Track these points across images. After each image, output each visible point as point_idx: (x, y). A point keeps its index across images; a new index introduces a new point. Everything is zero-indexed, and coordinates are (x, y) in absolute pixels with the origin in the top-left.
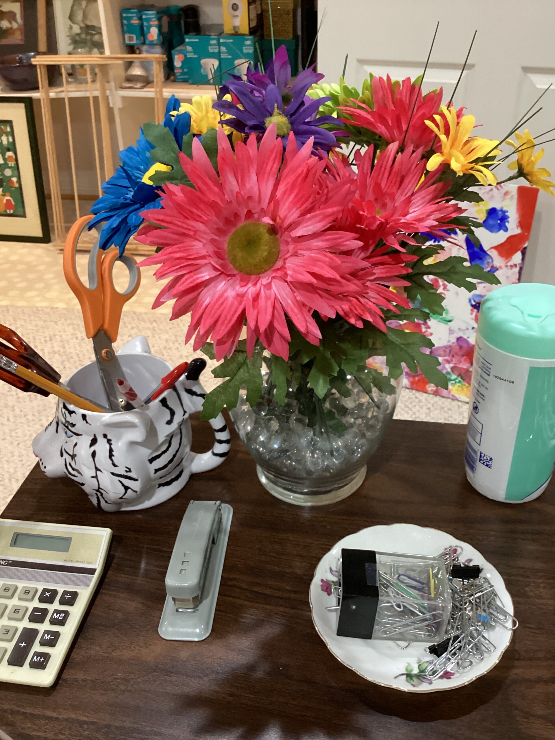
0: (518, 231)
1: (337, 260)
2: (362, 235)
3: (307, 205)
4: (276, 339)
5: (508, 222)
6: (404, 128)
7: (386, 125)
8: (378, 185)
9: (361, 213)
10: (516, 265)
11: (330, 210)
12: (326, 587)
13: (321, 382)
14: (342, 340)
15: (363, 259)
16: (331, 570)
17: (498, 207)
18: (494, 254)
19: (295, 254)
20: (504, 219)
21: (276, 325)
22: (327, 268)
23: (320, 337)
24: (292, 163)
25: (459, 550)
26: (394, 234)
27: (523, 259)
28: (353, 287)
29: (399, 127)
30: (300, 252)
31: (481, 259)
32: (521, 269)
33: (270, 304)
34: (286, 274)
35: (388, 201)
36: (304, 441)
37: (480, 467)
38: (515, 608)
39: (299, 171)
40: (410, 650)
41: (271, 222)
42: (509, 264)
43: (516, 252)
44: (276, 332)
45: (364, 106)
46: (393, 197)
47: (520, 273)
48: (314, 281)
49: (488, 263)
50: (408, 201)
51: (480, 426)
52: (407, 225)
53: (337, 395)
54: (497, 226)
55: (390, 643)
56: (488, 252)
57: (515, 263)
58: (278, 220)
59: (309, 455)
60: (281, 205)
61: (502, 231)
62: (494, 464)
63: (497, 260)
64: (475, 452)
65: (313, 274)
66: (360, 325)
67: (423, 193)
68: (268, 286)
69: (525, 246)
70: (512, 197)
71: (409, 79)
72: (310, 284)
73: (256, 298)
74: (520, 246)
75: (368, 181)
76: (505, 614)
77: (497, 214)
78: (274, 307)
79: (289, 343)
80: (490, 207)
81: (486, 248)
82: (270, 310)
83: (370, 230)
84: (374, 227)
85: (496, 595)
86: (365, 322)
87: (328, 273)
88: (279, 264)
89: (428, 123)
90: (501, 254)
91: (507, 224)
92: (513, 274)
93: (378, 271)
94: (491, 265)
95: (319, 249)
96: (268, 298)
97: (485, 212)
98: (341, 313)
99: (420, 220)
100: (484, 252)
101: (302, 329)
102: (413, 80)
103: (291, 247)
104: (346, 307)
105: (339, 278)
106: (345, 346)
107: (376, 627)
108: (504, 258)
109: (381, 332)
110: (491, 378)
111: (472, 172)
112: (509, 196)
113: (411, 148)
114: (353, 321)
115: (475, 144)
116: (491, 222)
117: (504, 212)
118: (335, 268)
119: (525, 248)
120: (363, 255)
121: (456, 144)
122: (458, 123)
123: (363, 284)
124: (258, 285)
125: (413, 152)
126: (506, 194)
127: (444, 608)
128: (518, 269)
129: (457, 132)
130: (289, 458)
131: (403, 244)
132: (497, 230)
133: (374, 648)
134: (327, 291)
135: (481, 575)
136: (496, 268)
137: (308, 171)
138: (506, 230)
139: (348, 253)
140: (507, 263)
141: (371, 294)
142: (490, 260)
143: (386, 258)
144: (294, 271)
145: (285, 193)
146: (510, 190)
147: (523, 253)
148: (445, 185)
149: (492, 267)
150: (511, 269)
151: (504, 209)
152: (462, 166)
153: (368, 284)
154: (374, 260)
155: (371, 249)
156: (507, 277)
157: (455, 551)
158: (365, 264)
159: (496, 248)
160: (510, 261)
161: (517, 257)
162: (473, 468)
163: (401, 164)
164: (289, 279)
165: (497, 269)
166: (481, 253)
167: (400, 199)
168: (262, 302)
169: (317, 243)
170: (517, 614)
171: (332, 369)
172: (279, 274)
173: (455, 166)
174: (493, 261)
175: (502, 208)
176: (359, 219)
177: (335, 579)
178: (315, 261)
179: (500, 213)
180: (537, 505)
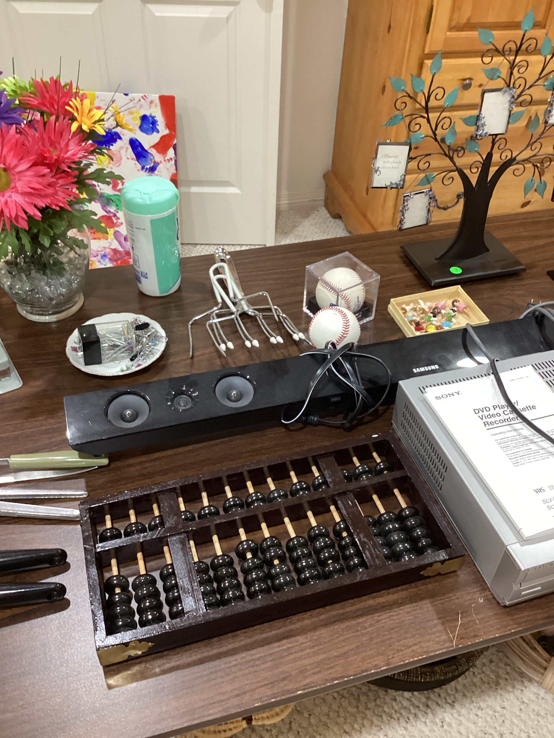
0: (167, 132)
1: (40, 180)
2: (48, 166)
3: (21, 156)
4: (20, 220)
5: (158, 125)
6: (56, 107)
7: (47, 107)
8: (50, 139)
9: (45, 155)
10: (171, 159)
11: (32, 158)
12: (75, 349)
13: (46, 239)
14: (51, 218)
15: (52, 177)
16: (75, 342)
17: (148, 114)
18: (153, 151)
19: (19, 180)
20: (154, 123)
21: (19, 213)
22: (37, 184)
23: (41, 216)
24: (7, 138)
25: (138, 319)
26: (64, 162)
27: (175, 154)
28: (50, 191)
29: (53, 106)
30: (22, 178)
31: (145, 157)
32: (176, 161)
33: (13, 204)
34: (18, 190)
35: (57, 145)
36: (43, 283)
37: (143, 279)
38: (166, 333)
39: (12, 141)
40: (121, 363)
41: (4, 166)
42: (166, 158)
43: (169, 148)
44: (20, 217)
45: (32, 95)
46: (59, 143)
47: (176, 165)
48: (32, 191)
49: (151, 160)
50: (67, 145)
51: (137, 257)
52: (68, 158)
53: (56, 255)
54: (151, 129)
55: (112, 363)
56: (149, 151)
57: (171, 157)
58: (7, 164)
59: (48, 289)
60: (7, 158)
61: (155, 133)
62: (148, 276)
63: (157, 157)
64: (139, 272)
65: (31, 188)
66: (58, 209)
67: (74, 140)
68: (10, 196)
69: (175, 142)
70: (156, 104)
71: (53, 77)
72: (31, 193)
73: (6, 203)
74: (171, 143)
75: (45, 136)
76: (162, 337)
77: (148, 120)
78: (16, 206)
79: (27, 221)
80: (142, 114)
81: (146, 147)
82: (15, 207)
83: (51, 163)
84: (53, 161)
85: (157, 332)
86: (60, 207)
87: (37, 186)
88: (12, 185)
89: (67, 107)
90: (159, 151)
91: (157, 127)
92: (171, 166)
93: (60, 182)
94: (153, 161)
95: (31, 176)
96: (12, 202)
97: (139, 119)
98: (48, 204)
99: (74, 155)
100: (146, 151)
101: (32, 214)
102: (55, 78)
103: (17, 177)
104: (49, 201)
105: (43, 188)
106: (53, 221)
107: (102, 357)
108: (161, 155)
109: (69, 211)
110: (135, 230)
111: (93, 128)
112: (154, 104)
113: (62, 117)
114: (54, 207)
115: (93, 113)
116: (145, 126)
117: (153, 117)
118: (39, 183)
119: (175, 145)
120: (51, 175)
121: (84, 114)
122: (82, 104)
123: (55, 189)
124: (5, 197)
125: (64, 118)
126: (151, 102)
127: (132, 338)
128: (173, 161)
129: (82, 108)
130: (37, 293)
131: (69, 167)
132: (151, 132)
133: (104, 366)
134: (40, 195)
135: (150, 327)
136: (157, 163)
137: (17, 141)
138: (158, 132)
139: (44, 176)
140: (164, 158)
141: (60, 193)
142: (152, 157)
143: (63, 175)
144: (21, 187)
145: (7, 152)
146: (153, 100)
147: (175, 149)
148: (83, 136)
149: (155, 162)
150: (169, 162)
151: (153, 115)
152: (88, 126)
153: (57, 189)
154: (57, 176)
155: (54, 171)
156: (168, 169)
157: (136, 320)
158: (53, 180)
159: (154, 147)
160: (166, 156)
161: (171, 153)
162: (140, 282)
163: (59, 125)
164: (20, 192)
165: (159, 164)
166: (144, 152)
167: (63, 144)
168: (10, 204)
169: (29, 173)
170: (167, 336)
171: (49, 233)
172: (14, 190)
173: (85, 127)
174: (154, 157)
175: (151, 114)
176: (45, 158)
177: (78, 346)
178: (30, 182)
179: (150, 118)
180: (177, 294)
